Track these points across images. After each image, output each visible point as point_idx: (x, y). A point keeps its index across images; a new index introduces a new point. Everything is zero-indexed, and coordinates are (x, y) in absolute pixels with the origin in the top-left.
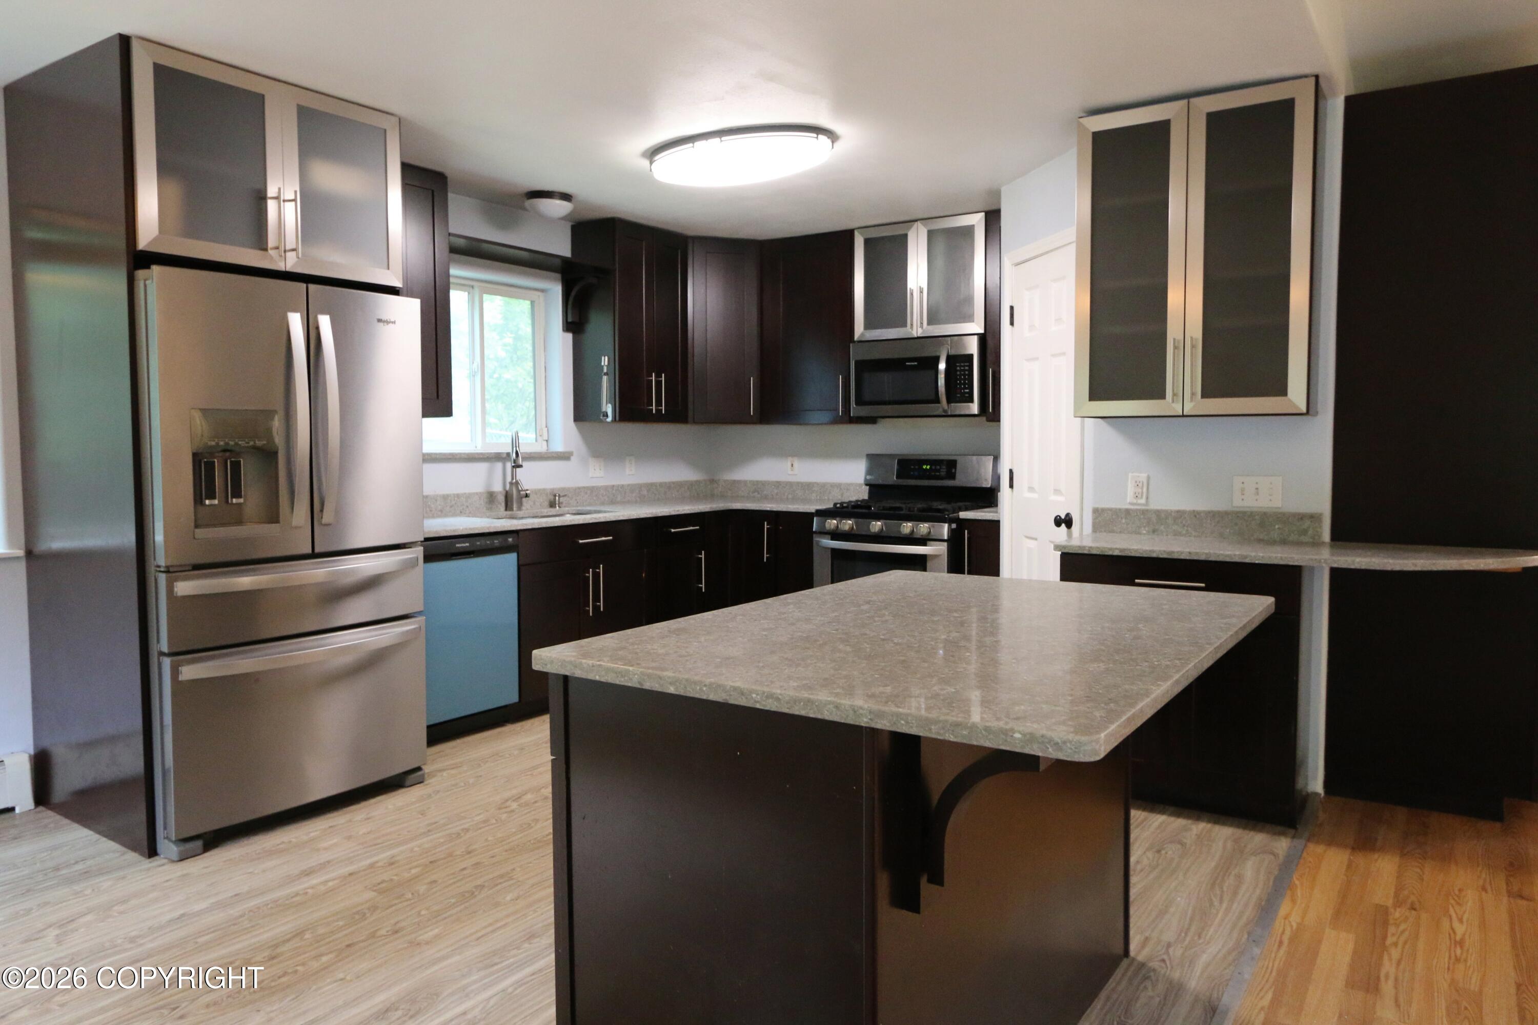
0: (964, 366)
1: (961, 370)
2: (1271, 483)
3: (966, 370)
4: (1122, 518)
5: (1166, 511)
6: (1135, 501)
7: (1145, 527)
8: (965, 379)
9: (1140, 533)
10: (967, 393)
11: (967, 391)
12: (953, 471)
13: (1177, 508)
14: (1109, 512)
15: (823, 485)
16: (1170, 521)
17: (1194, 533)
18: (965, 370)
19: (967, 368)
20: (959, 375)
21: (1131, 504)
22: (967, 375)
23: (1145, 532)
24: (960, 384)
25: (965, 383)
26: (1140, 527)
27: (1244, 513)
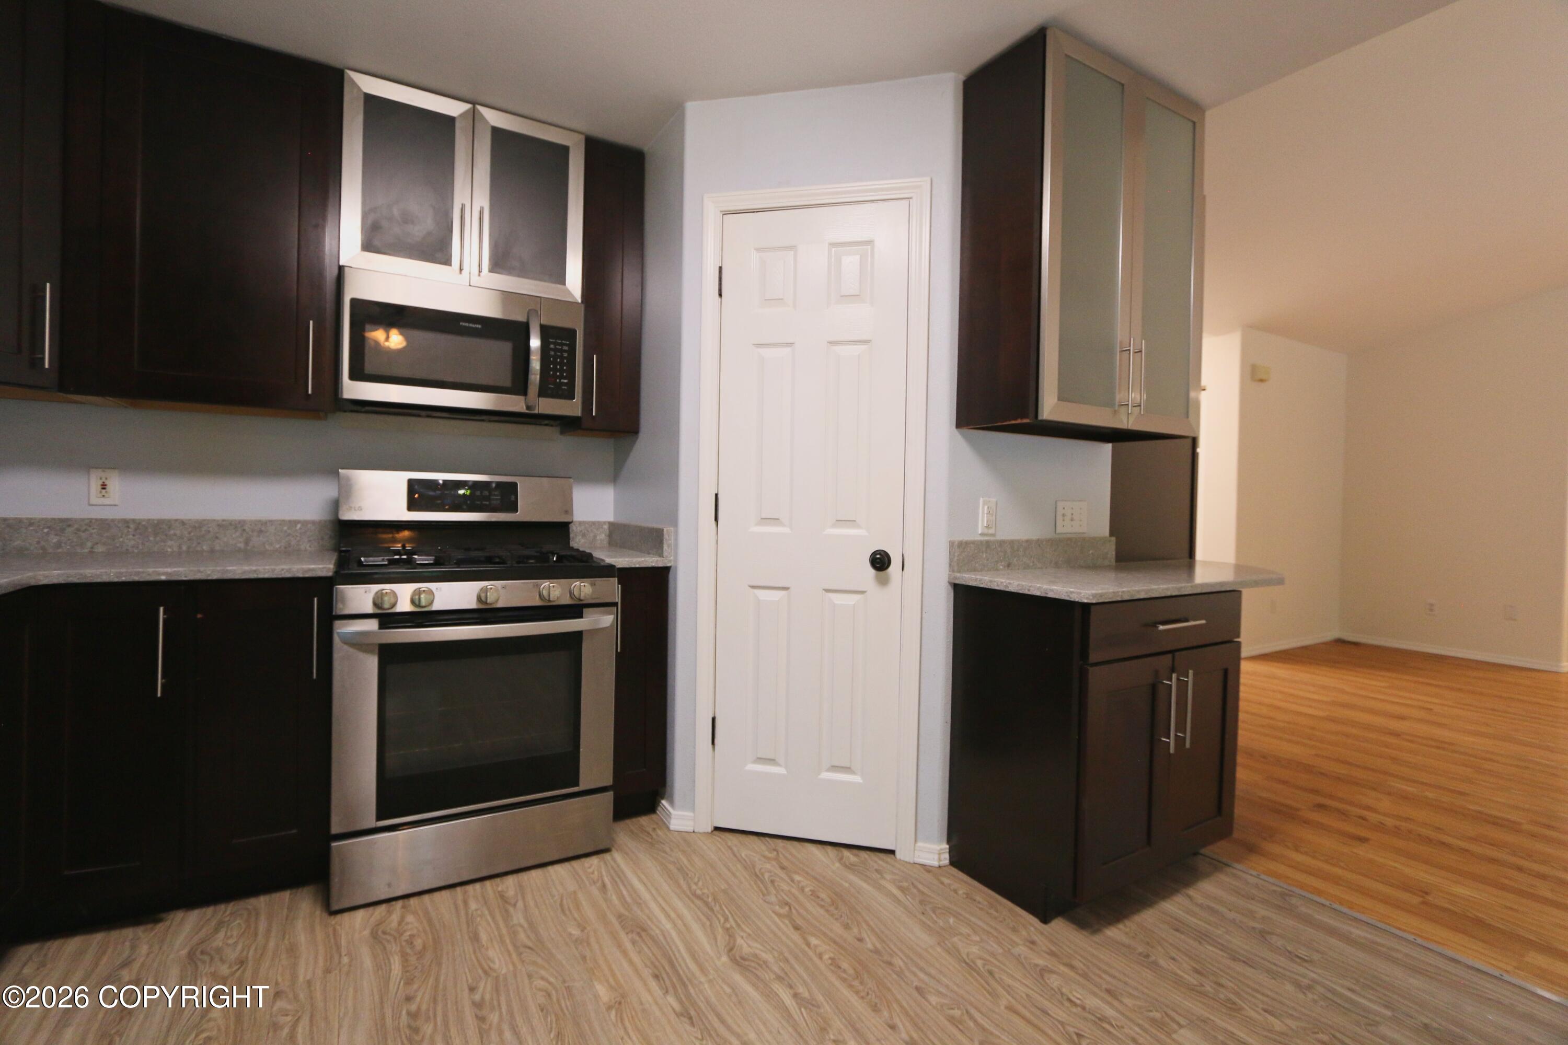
0: (562, 345)
1: (555, 350)
2: (1081, 509)
3: (565, 351)
4: (983, 553)
5: (1018, 541)
6: (986, 531)
7: (1001, 561)
8: (561, 363)
9: (997, 570)
10: (565, 384)
11: (566, 381)
12: (513, 498)
13: (1025, 538)
14: (972, 545)
15: (199, 525)
16: (1021, 553)
17: (1039, 565)
18: (562, 351)
19: (566, 348)
20: (552, 356)
21: (982, 534)
22: (565, 358)
23: (1001, 567)
24: (555, 370)
25: (561, 371)
26: (997, 562)
27: (1070, 539)
